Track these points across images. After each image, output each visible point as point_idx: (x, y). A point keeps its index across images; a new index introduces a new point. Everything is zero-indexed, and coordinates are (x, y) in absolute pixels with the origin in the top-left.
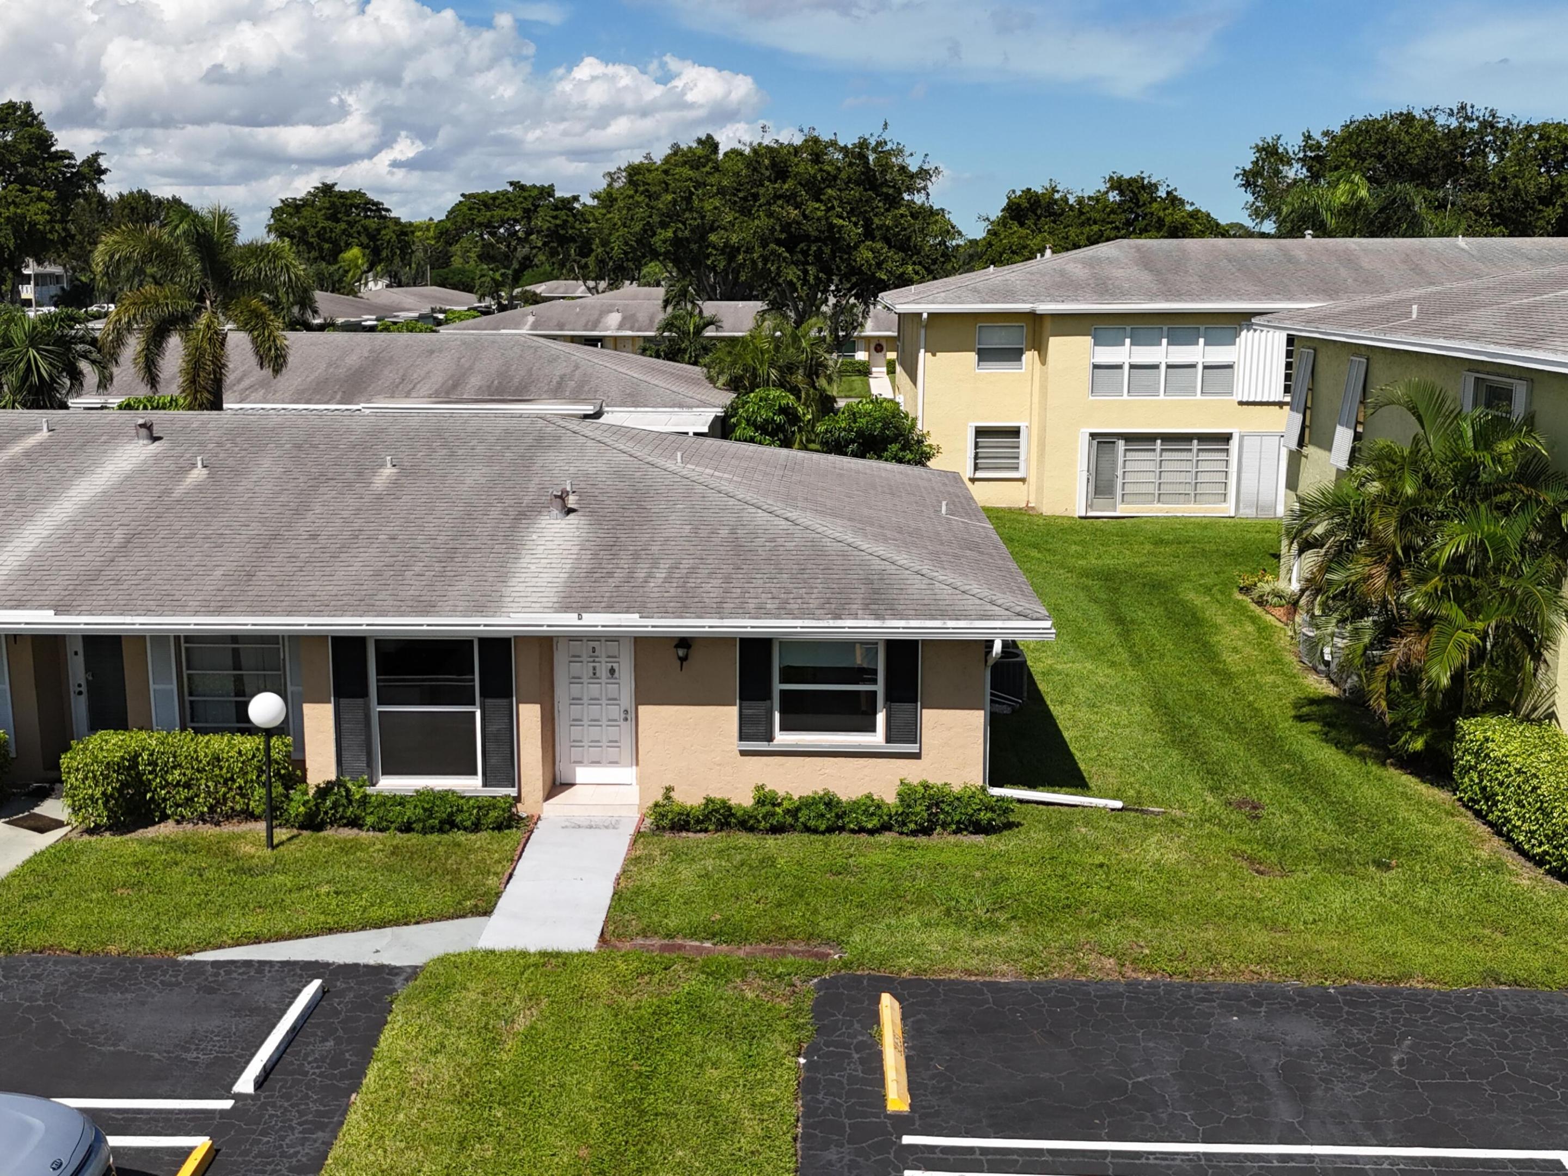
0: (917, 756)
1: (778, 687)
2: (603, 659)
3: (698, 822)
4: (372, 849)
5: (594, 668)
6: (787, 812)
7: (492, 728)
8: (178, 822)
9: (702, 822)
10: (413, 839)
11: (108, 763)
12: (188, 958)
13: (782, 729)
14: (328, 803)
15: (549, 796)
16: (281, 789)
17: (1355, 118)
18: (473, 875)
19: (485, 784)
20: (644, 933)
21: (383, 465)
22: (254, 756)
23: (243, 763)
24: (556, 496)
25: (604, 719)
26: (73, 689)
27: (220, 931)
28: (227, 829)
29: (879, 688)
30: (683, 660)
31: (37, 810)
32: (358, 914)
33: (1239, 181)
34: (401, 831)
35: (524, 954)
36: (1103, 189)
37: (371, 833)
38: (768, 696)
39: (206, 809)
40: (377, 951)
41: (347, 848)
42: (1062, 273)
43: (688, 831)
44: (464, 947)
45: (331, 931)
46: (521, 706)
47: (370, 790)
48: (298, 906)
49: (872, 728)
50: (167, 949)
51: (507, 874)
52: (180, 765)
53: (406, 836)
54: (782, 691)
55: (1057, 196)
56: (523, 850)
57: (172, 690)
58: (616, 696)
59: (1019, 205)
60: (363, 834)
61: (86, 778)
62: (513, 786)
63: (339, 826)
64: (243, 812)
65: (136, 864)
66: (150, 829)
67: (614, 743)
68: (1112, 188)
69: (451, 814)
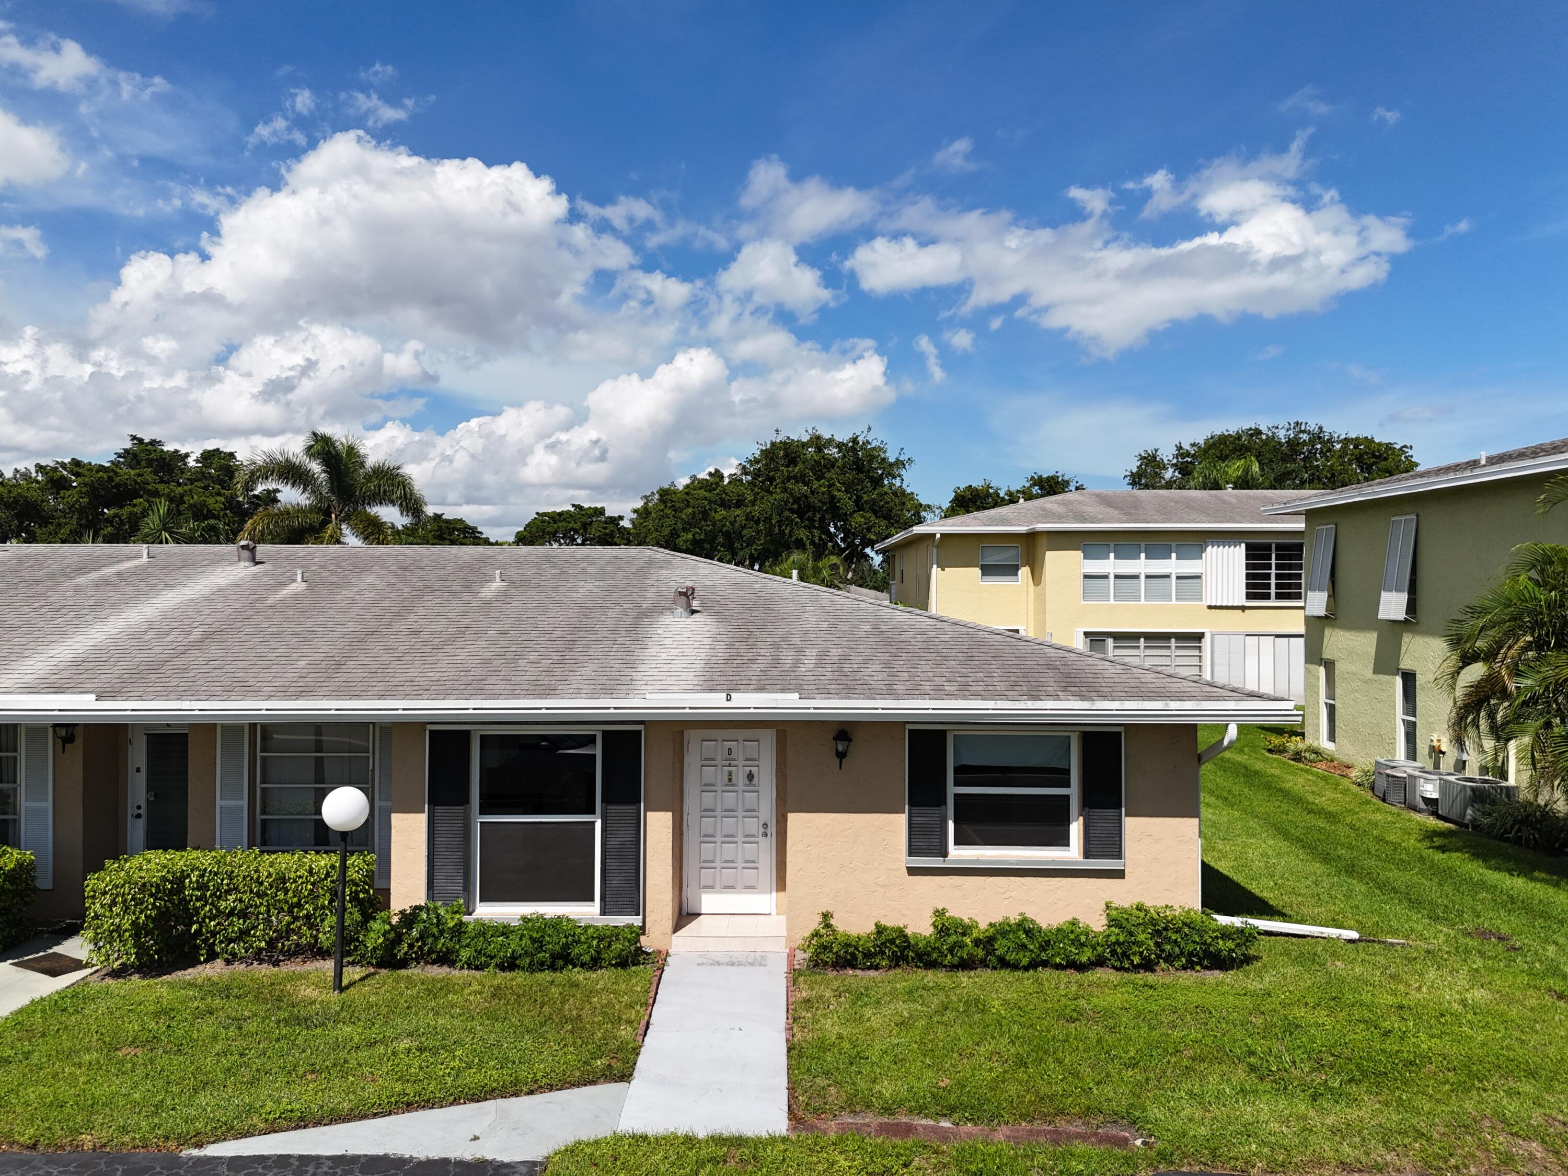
0: (1119, 874)
1: (952, 790)
2: (740, 762)
3: (868, 955)
4: (467, 991)
5: (730, 774)
6: (977, 942)
7: (613, 842)
8: (228, 962)
9: (873, 956)
10: (519, 978)
11: (144, 885)
12: (195, 1152)
13: (957, 843)
14: (414, 933)
15: (678, 926)
16: (357, 916)
17: (1215, 433)
18: (600, 1024)
19: (603, 912)
20: (850, 1105)
21: (492, 579)
22: (328, 875)
23: (313, 884)
24: (681, 594)
25: (740, 834)
26: (131, 811)
27: (250, 1110)
28: (287, 968)
29: (1073, 792)
30: (841, 756)
31: (56, 949)
32: (449, 1080)
33: (1127, 480)
34: (503, 969)
35: (690, 1141)
36: (1027, 485)
37: (466, 972)
38: (941, 801)
39: (263, 944)
40: (476, 1138)
41: (434, 990)
42: (1044, 510)
43: (854, 967)
44: (601, 1131)
45: (409, 1106)
46: (649, 814)
47: (465, 918)
48: (366, 1070)
49: (1063, 840)
50: (167, 1138)
51: (643, 1023)
52: (236, 889)
53: (509, 975)
54: (957, 796)
55: (991, 491)
56: (656, 993)
57: (242, 808)
58: (755, 807)
59: (963, 497)
60: (456, 973)
61: (114, 903)
62: (638, 914)
63: (427, 963)
64: (311, 947)
65: (157, 1015)
66: (190, 970)
67: (751, 863)
68: (1034, 485)
69: (566, 946)
